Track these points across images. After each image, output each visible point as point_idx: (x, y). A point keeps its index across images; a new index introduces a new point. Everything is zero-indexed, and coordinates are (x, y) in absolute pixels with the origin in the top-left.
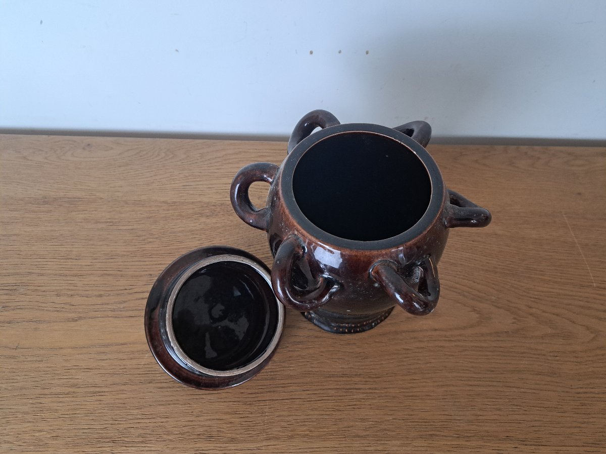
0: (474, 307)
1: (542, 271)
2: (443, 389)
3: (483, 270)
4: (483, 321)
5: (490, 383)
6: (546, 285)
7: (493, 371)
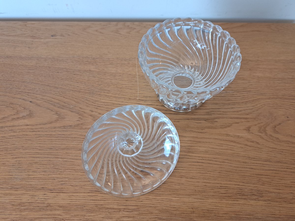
0: (57, 112)
1: (109, 91)
2: (16, 160)
3: (73, 90)
4: (59, 119)
5: (46, 156)
6: (108, 99)
7: (52, 149)
